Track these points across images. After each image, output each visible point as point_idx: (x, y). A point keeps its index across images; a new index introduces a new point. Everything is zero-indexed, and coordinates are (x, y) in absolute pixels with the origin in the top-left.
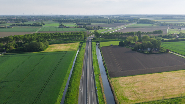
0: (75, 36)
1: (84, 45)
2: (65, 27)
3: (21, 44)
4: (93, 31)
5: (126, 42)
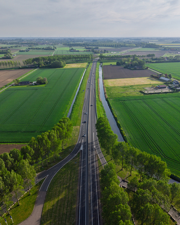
0: (84, 57)
1: (91, 64)
2: (75, 51)
3: (47, 63)
4: (99, 54)
5: (121, 62)
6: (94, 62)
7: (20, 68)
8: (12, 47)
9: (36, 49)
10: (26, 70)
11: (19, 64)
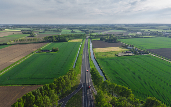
0: (80, 36)
1: (85, 40)
2: (74, 32)
3: (57, 39)
4: (89, 34)
5: (103, 38)
6: (87, 38)
7: (40, 42)
8: (34, 30)
9: (50, 31)
10: (44, 43)
11: (40, 40)
